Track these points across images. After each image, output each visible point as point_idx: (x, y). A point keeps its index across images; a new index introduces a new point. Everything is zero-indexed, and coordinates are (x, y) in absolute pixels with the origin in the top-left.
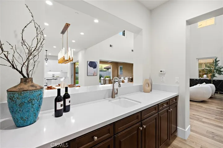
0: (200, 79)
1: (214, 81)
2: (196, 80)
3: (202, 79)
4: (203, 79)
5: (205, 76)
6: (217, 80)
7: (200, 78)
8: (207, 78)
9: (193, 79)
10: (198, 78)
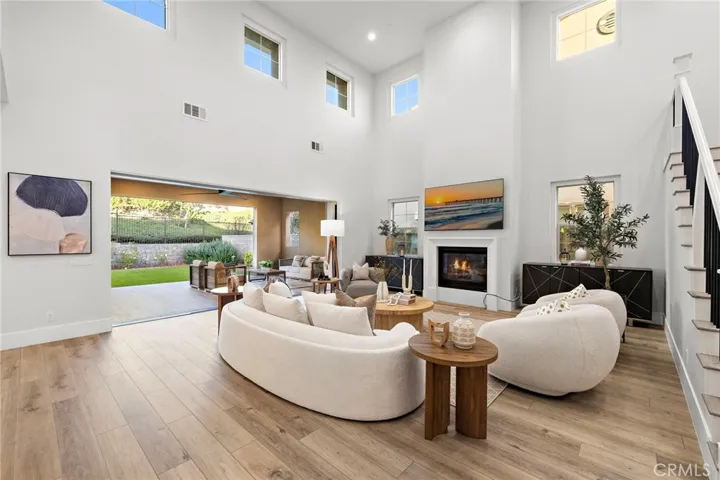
0: (564, 266)
1: (614, 272)
2: (550, 268)
3: (570, 263)
4: (572, 268)
5: (581, 252)
6: (626, 271)
7: (564, 261)
8: (588, 262)
9: (539, 266)
10: (556, 261)
